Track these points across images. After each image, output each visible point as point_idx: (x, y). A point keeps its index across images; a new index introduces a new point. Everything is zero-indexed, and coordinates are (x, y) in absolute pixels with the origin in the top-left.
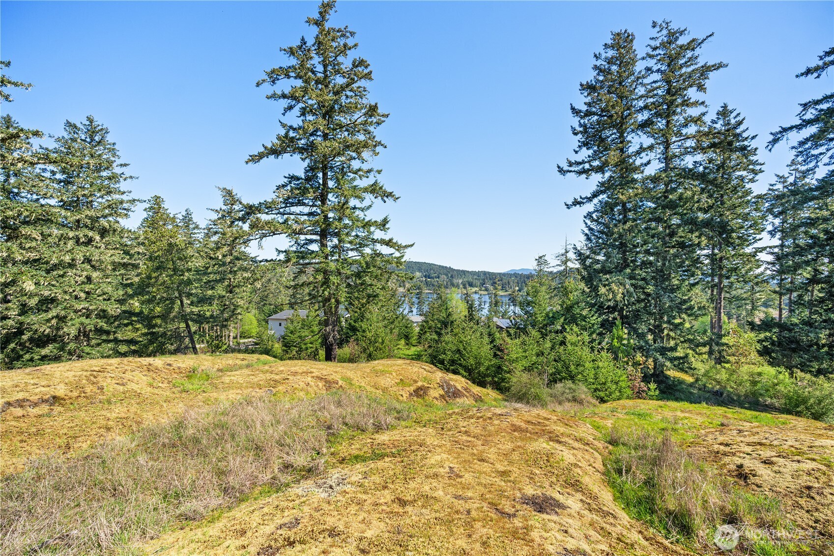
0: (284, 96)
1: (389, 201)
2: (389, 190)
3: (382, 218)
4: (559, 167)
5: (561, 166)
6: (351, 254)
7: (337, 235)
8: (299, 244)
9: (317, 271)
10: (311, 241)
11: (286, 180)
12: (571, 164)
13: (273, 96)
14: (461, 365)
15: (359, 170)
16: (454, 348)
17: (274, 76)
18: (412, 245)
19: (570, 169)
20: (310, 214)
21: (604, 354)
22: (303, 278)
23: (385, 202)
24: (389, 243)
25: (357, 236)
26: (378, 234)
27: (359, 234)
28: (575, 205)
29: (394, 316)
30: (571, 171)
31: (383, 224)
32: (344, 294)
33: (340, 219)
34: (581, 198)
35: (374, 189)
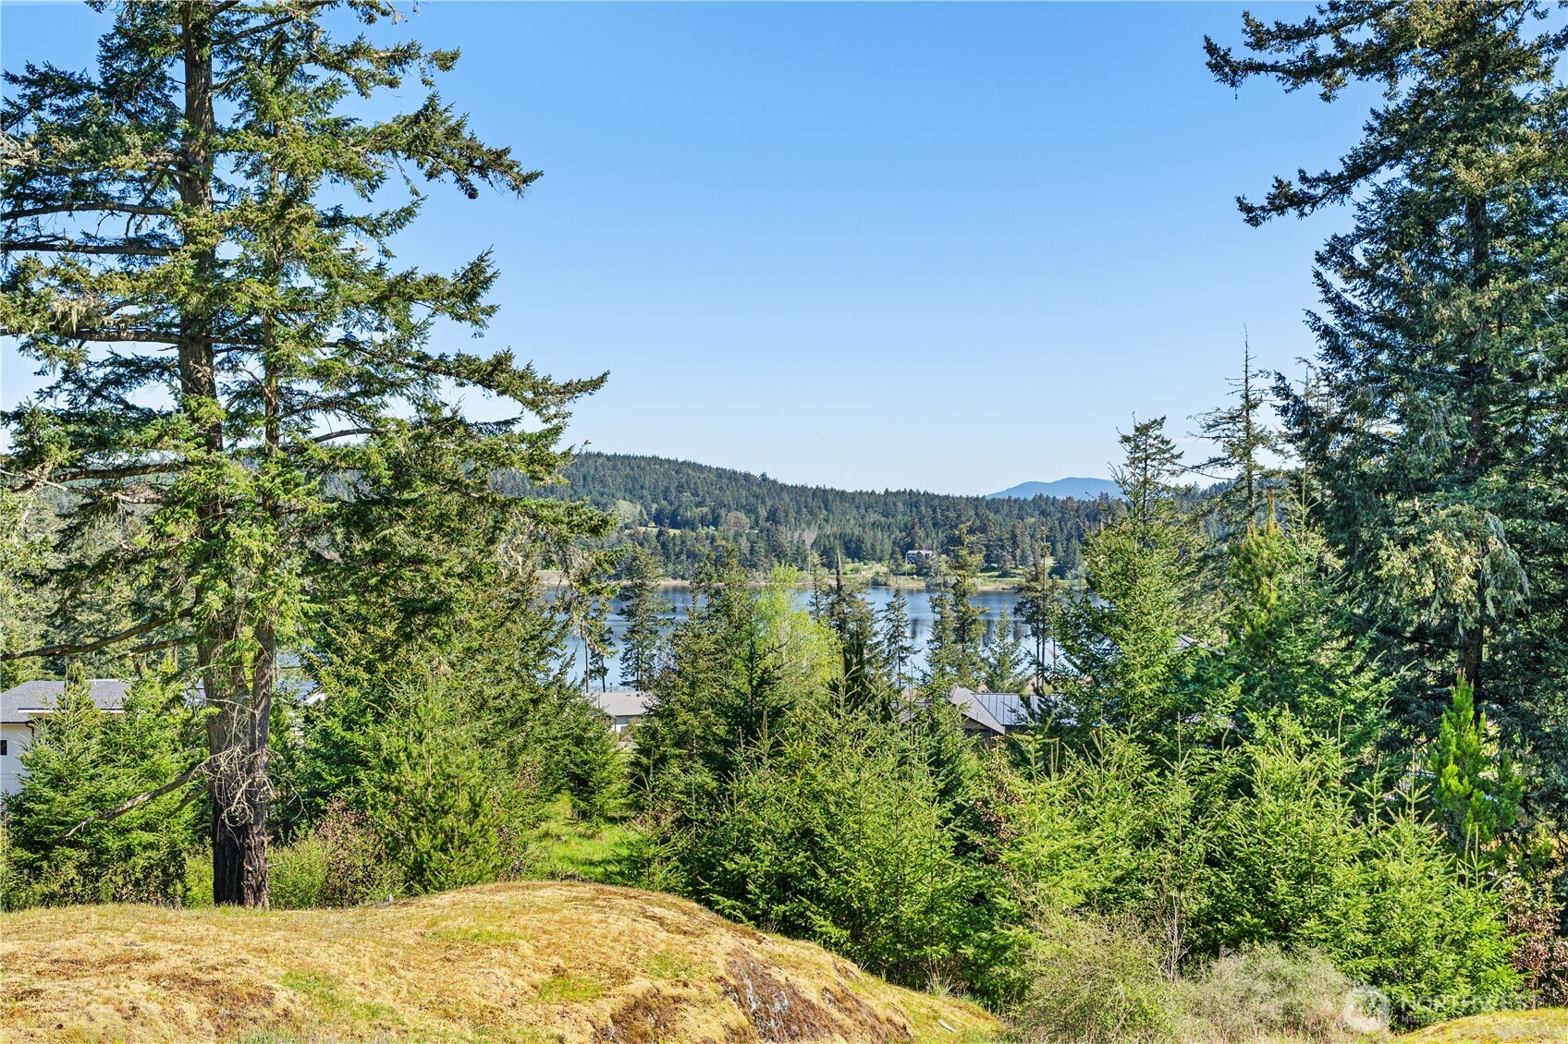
1: (492, 190)
2: (490, 142)
3: (462, 263)
4: (1211, 49)
5: (1223, 46)
6: (323, 423)
7: (257, 338)
8: (81, 384)
9: (171, 500)
10: (140, 370)
11: (15, 92)
12: (1259, 38)
14: (816, 896)
15: (356, 51)
16: (786, 825)
18: (595, 384)
19: (1260, 57)
21: (1405, 825)
22: (106, 536)
23: (472, 194)
24: (492, 374)
25: (350, 344)
27: (361, 335)
28: (1281, 210)
29: (525, 695)
30: (1259, 68)
32: (296, 605)
33: (271, 271)
34: (1304, 179)
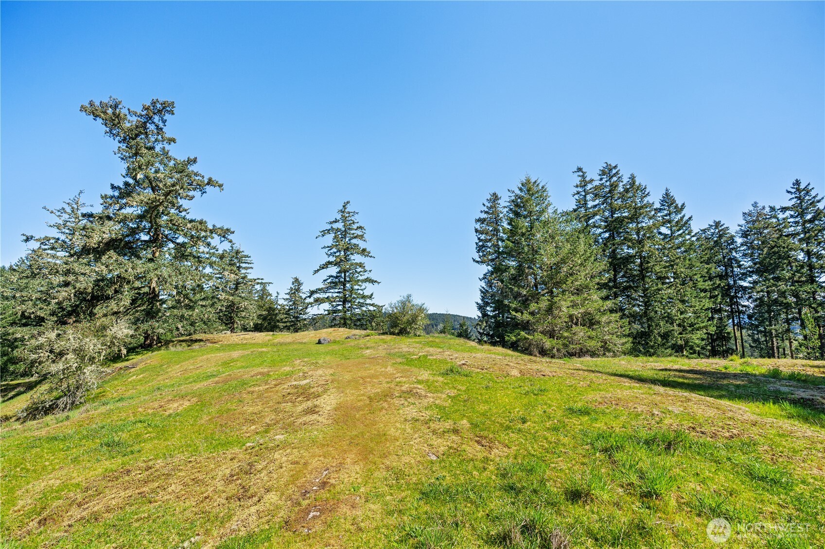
0: (328, 247)
13: (324, 247)
17: (324, 233)
20: (338, 292)
26: (368, 301)
31: (371, 297)
35: (368, 280)
